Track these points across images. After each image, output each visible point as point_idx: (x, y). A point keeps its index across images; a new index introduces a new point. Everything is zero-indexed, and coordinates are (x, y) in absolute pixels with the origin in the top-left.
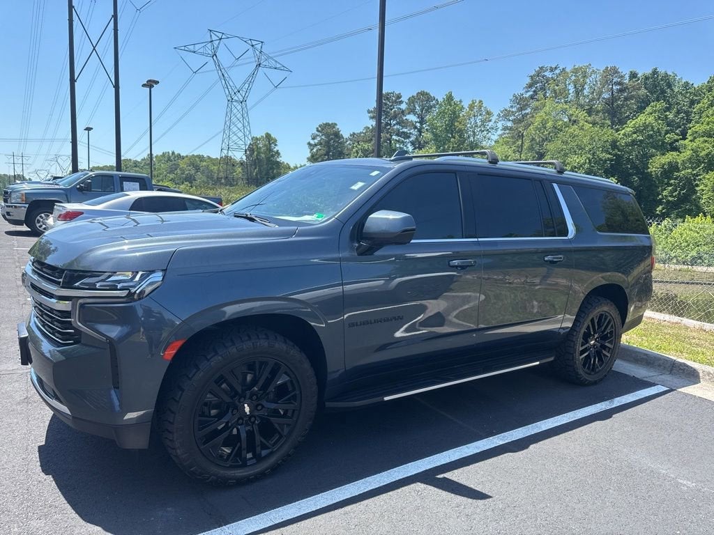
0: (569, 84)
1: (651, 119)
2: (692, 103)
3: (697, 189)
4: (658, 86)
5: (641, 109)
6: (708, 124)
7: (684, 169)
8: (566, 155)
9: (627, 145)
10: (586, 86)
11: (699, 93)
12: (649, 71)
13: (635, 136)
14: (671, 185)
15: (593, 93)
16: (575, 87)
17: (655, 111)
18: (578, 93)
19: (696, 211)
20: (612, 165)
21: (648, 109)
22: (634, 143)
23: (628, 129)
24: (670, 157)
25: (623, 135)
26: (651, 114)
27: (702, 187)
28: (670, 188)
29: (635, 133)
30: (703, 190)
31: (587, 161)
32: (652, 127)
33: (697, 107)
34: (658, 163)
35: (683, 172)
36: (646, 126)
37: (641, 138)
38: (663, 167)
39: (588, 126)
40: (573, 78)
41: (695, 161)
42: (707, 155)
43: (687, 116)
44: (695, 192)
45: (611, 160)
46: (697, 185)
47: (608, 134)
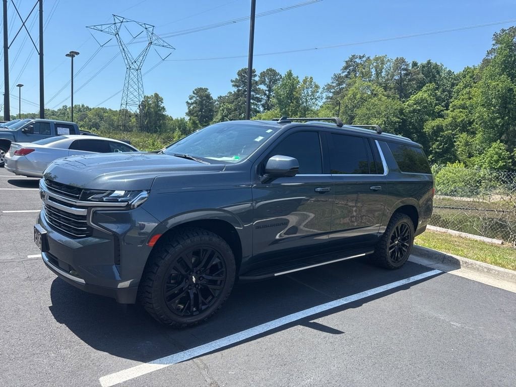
0: (372, 68)
1: (426, 95)
2: (453, 85)
3: (455, 144)
4: (431, 73)
5: (419, 88)
6: (463, 100)
7: (447, 130)
8: (369, 118)
9: (410, 112)
10: (383, 70)
11: (457, 78)
12: (425, 62)
13: (415, 106)
14: (438, 141)
15: (388, 75)
16: (376, 71)
17: (429, 90)
18: (378, 74)
19: (454, 159)
20: (399, 126)
21: (424, 88)
22: (414, 111)
23: (411, 102)
24: (438, 121)
25: (408, 105)
26: (426, 91)
27: (458, 143)
28: (438, 143)
29: (415, 104)
30: (459, 145)
31: (383, 122)
32: (427, 101)
33: (456, 88)
34: (430, 125)
35: (446, 132)
36: (422, 100)
37: (419, 108)
38: (433, 129)
39: (384, 98)
40: (375, 64)
41: (454, 125)
42: (462, 121)
43: (450, 94)
44: (454, 146)
45: (400, 122)
46: (455, 142)
47: (397, 104)
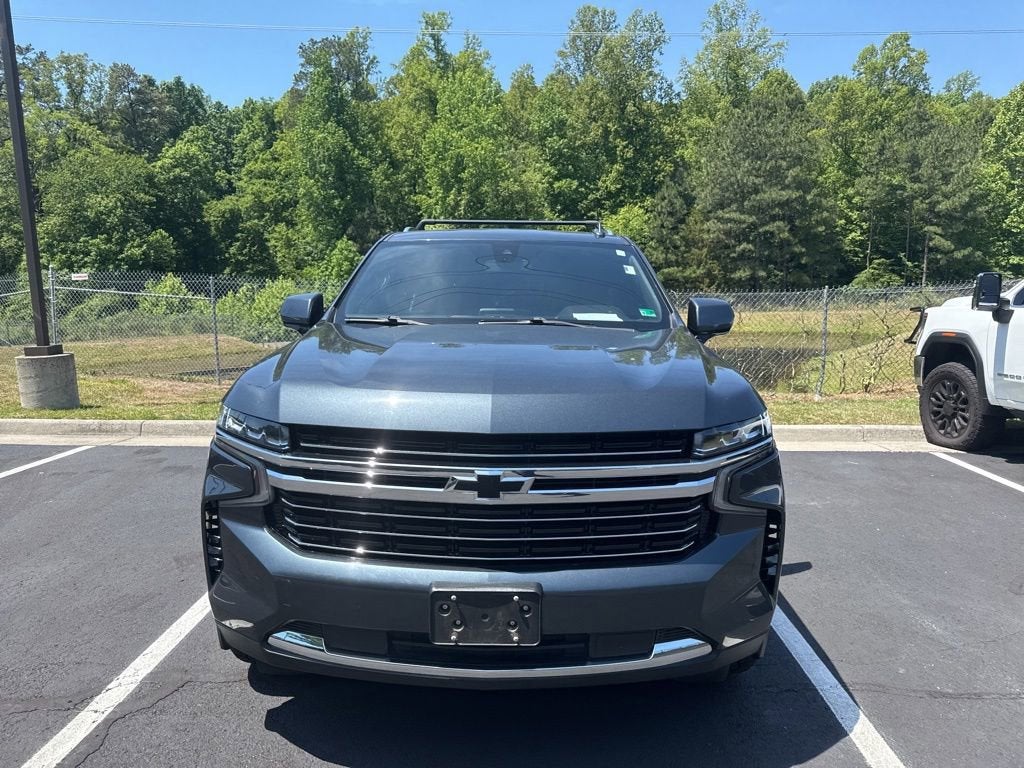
0: (58, 80)
1: (194, 149)
2: (230, 131)
3: (269, 244)
4: (186, 106)
5: (175, 134)
6: (263, 162)
7: (249, 220)
8: (81, 193)
9: (170, 182)
10: (86, 88)
11: (235, 119)
12: (171, 80)
13: (178, 170)
14: (237, 240)
15: (99, 100)
16: (70, 87)
17: (198, 139)
18: (76, 96)
19: (273, 272)
20: (150, 210)
21: (187, 135)
22: (177, 180)
23: (168, 161)
24: (228, 203)
25: (160, 168)
26: (193, 141)
27: (273, 242)
28: (238, 244)
29: (176, 167)
30: (276, 247)
31: (119, 204)
32: (198, 160)
33: (237, 138)
34: (215, 210)
35: (249, 223)
36: (190, 158)
37: (186, 174)
38: (223, 216)
39: (106, 151)
40: (63, 70)
41: (260, 208)
42: (272, 201)
43: (227, 148)
44: (267, 249)
45: (151, 204)
46: (268, 240)
47: (137, 164)
